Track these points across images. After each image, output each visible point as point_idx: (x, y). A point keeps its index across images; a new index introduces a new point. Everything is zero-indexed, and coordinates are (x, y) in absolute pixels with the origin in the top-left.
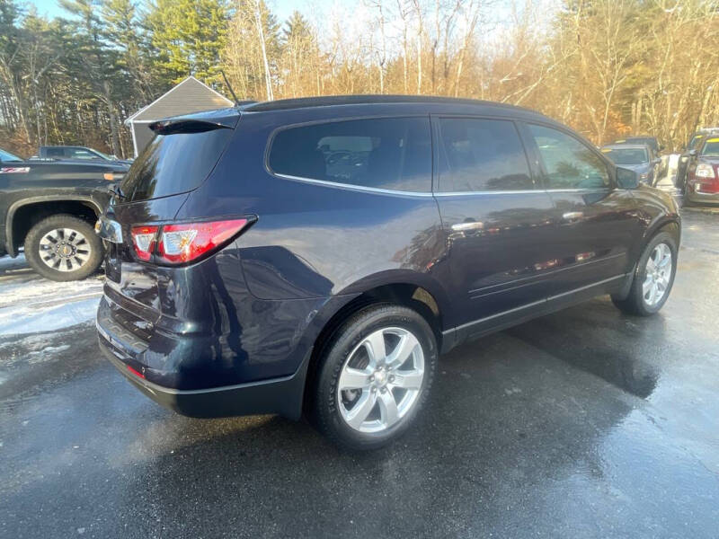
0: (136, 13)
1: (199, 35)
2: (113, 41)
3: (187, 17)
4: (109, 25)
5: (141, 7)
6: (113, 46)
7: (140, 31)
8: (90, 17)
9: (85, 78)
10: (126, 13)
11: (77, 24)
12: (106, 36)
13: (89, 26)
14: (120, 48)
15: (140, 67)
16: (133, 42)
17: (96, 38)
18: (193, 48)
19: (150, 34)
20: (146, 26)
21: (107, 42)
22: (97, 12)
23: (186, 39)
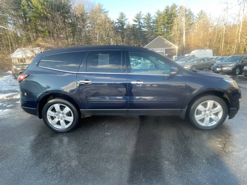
0: (151, 20)
1: (168, 23)
2: (144, 28)
3: (164, 18)
4: (144, 24)
5: (153, 18)
6: (144, 30)
7: (152, 24)
8: (140, 22)
9: (137, 39)
10: (149, 20)
11: (137, 25)
12: (143, 27)
13: (139, 25)
14: (146, 30)
15: (150, 34)
16: (150, 28)
17: (140, 28)
18: (165, 27)
19: (155, 25)
20: (154, 23)
21: (143, 29)
22: (142, 21)
23: (163, 25)
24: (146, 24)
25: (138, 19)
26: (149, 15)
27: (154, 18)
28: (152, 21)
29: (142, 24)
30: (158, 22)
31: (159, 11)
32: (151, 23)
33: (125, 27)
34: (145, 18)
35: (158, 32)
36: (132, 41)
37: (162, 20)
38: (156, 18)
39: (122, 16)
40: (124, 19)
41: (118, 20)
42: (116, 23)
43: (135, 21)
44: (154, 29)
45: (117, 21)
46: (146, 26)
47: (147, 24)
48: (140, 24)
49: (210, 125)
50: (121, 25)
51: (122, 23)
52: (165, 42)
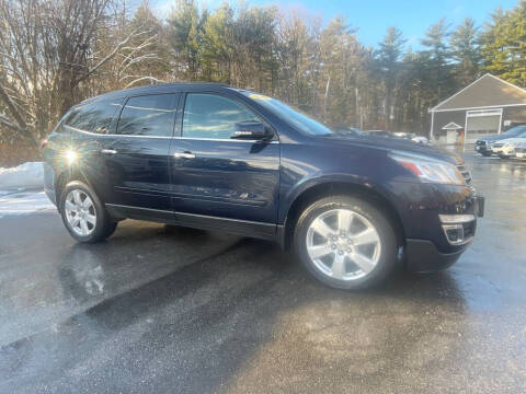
2: (452, 58)
3: (516, 26)
4: (452, 48)
5: (480, 30)
6: (450, 62)
7: (475, 47)
9: (430, 86)
10: (467, 36)
11: (430, 53)
12: (448, 56)
14: (457, 62)
15: (467, 72)
16: (467, 56)
17: (440, 58)
18: (517, 50)
19: (484, 47)
20: (481, 42)
21: (447, 60)
22: (446, 41)
23: (511, 43)
24: (457, 49)
25: (435, 37)
26: (469, 24)
27: (484, 31)
28: (476, 37)
29: (445, 48)
30: (494, 37)
31: (500, 11)
32: (474, 43)
33: (400, 59)
34: (455, 34)
35: (491, 63)
36: (416, 93)
37: (507, 31)
38: (490, 29)
39: (393, 34)
40: (396, 42)
41: (381, 44)
42: (376, 52)
43: (425, 43)
44: (482, 57)
45: (379, 48)
46: (455, 53)
47: (461, 46)
48: (440, 49)
49: (350, 278)
50: (387, 56)
51: (391, 52)
52: (505, 90)
